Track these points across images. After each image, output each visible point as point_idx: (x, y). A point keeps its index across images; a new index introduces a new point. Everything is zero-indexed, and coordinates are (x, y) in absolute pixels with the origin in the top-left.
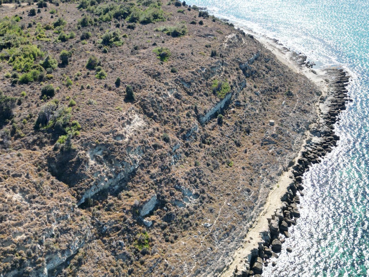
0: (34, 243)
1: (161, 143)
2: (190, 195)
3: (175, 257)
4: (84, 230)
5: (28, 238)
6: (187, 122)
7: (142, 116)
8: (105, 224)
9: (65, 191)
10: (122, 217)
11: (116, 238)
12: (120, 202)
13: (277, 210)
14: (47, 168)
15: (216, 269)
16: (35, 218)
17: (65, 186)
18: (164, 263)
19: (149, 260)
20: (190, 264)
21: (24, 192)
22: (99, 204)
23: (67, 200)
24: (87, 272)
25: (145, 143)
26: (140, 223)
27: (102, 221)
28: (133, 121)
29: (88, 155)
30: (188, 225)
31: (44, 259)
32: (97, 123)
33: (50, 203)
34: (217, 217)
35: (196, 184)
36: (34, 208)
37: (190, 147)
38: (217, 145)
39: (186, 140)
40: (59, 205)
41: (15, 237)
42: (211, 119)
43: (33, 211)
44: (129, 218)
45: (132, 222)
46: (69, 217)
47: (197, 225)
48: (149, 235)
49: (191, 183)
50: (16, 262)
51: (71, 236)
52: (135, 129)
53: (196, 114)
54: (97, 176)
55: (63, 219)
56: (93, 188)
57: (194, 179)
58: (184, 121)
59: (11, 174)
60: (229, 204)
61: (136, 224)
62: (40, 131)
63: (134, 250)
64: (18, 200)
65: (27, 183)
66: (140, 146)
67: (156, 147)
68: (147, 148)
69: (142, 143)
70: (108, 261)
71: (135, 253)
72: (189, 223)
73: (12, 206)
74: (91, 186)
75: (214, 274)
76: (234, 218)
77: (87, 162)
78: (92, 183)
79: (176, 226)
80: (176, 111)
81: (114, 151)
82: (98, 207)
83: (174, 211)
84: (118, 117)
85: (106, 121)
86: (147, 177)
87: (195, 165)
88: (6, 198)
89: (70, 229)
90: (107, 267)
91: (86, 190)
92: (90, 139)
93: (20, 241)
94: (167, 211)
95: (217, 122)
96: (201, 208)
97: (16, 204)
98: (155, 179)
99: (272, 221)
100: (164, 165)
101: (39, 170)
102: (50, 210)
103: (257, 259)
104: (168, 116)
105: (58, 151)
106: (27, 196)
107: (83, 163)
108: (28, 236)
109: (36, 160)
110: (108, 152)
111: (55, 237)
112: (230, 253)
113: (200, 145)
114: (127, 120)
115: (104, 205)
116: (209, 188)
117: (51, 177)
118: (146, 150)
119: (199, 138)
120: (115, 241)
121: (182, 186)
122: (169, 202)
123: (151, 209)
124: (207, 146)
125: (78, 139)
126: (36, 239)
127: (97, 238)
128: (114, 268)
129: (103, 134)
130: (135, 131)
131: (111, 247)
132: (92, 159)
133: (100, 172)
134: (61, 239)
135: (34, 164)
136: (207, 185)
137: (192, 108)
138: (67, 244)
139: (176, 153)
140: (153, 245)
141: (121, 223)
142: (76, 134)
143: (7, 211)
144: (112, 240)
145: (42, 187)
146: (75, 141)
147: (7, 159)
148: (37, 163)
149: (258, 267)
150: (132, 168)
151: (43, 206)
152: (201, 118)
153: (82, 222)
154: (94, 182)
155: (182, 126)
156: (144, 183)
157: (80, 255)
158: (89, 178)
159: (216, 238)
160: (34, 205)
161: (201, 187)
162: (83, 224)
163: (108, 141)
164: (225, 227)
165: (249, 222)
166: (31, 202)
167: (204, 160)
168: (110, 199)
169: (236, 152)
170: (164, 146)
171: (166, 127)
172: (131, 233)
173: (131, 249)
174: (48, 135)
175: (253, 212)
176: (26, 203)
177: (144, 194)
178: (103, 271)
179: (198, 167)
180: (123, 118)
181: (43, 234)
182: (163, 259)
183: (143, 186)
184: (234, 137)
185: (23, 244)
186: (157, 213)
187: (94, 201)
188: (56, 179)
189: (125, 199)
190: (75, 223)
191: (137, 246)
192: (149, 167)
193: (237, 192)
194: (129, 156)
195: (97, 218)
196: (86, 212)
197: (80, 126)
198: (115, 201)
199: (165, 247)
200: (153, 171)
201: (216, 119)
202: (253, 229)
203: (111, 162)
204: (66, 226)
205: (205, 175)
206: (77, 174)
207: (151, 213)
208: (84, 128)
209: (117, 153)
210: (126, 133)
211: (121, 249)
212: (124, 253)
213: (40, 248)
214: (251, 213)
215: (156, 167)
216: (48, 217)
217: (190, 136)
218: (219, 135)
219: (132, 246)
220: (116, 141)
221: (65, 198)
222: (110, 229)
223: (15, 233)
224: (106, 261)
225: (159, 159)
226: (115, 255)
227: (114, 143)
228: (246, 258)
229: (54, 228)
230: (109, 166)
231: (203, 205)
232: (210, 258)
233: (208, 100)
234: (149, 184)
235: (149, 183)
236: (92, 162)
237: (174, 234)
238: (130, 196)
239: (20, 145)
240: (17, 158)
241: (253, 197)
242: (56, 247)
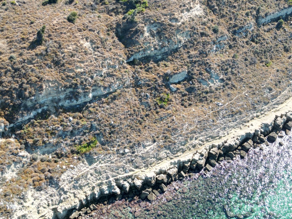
0: (87, 76)
1: (210, 32)
2: (217, 79)
3: (182, 117)
4: (124, 79)
5: (84, 72)
6: (243, 20)
7: (204, 7)
8: (141, 80)
9: (121, 50)
10: (155, 78)
11: (145, 91)
12: (158, 68)
13: (289, 111)
14: (114, 30)
15: (210, 135)
16: (93, 61)
17: (123, 46)
18: (172, 118)
19: (162, 113)
20: (190, 125)
21: (93, 42)
22: (142, 65)
23: (120, 56)
24: (117, 106)
25: (194, 29)
26: (167, 86)
27: (139, 77)
28: (193, 10)
29: (145, 29)
30: (204, 99)
31: (91, 88)
32: (162, 5)
33: (107, 54)
34: (230, 101)
35: (226, 72)
36: (96, 55)
37: (236, 41)
38: (264, 45)
39: (235, 34)
40: (113, 58)
41: (76, 69)
42: (270, 22)
43: (94, 56)
44: (160, 81)
45: (161, 84)
46: (117, 67)
47: (211, 101)
48: (170, 97)
49: (222, 70)
50: (72, 84)
51: (113, 79)
52: (191, 16)
53: (257, 14)
54: (146, 45)
55: (112, 67)
56: (141, 53)
57: (226, 68)
58: (241, 19)
59: (89, 28)
60: (246, 94)
61: (164, 87)
62: (119, 2)
63: (155, 103)
64: (87, 47)
65: (96, 37)
66: (188, 31)
67: (202, 34)
68: (195, 34)
69: (192, 28)
70: (134, 103)
71: (155, 105)
72: (205, 98)
73: (81, 49)
74: (139, 51)
75: (207, 138)
76: (245, 106)
77: (142, 33)
78: (141, 49)
79: (194, 97)
80: (237, 8)
81: (165, 30)
82: (141, 67)
83: (197, 86)
84: (181, 4)
85: (169, 5)
86: (185, 56)
87: (233, 57)
88: (79, 43)
89: (114, 75)
90: (132, 107)
91: (135, 53)
92: (151, 16)
93: (79, 72)
94: (191, 85)
95: (275, 26)
96: (221, 91)
97: (85, 49)
98: (191, 59)
99: (279, 119)
100: (204, 50)
101: (108, 31)
102: (105, 59)
103: (249, 140)
104: (227, 12)
105: (125, 21)
106: (94, 46)
107: (140, 33)
108: (85, 71)
109: (109, 23)
110: (161, 29)
111: (103, 77)
112: (227, 129)
113: (247, 43)
114: (187, 8)
115: (145, 67)
116: (236, 78)
117: (115, 37)
118: (193, 35)
119: (249, 36)
120: (144, 93)
121: (212, 70)
122: (196, 79)
123: (180, 80)
124: (253, 44)
125: (142, 15)
126: (89, 74)
127: (133, 87)
128: (136, 109)
129: (162, 15)
130: (191, 18)
131: (140, 95)
132: (148, 32)
133: (150, 43)
134: (106, 80)
135: (106, 26)
136: (236, 75)
137: (255, 9)
138: (109, 84)
139: (220, 44)
140: (170, 104)
141: (152, 82)
142: (142, 10)
143: (77, 51)
144: (142, 91)
145: (105, 43)
146: (140, 16)
147: (91, 17)
148: (109, 25)
149: (246, 146)
150: (176, 47)
151: (101, 55)
152: (260, 19)
153: (125, 73)
154: (142, 49)
155: (236, 22)
156: (181, 60)
157: (116, 93)
158: (140, 45)
159: (221, 115)
160: (96, 53)
161: (230, 75)
162: (125, 75)
163: (163, 21)
164: (233, 110)
165: (257, 112)
166: (95, 50)
167: (244, 55)
168: (151, 64)
169: (280, 56)
170: (210, 35)
171: (222, 20)
172: (157, 91)
173: (153, 101)
174: (124, 6)
175: (266, 107)
176: (92, 50)
177: (178, 68)
178: (128, 108)
179: (235, 59)
180: (184, 6)
181: (95, 73)
182: (173, 115)
183: (179, 61)
184: (286, 42)
185: (80, 74)
186: (184, 84)
187: (139, 62)
188: (118, 39)
189: (162, 67)
190: (120, 72)
191: (158, 101)
192: (190, 49)
193: (260, 88)
194: (176, 36)
195: (137, 74)
196: (130, 68)
197: (147, 5)
198: (154, 66)
199: (178, 108)
200: (192, 53)
201: (276, 23)
202: (259, 119)
203: (160, 38)
204: (112, 72)
205: (238, 67)
206: (133, 40)
207: (179, 83)
208: (150, 7)
209: (167, 32)
210: (181, 18)
211: (146, 99)
212: (147, 102)
213: (90, 81)
214: (263, 107)
215: (196, 50)
216: (102, 63)
217: (240, 33)
218: (271, 38)
219: (155, 100)
220: (170, 22)
221: (119, 54)
222: (144, 84)
223: (77, 67)
224: (133, 103)
225: (202, 45)
226: (141, 101)
227: (168, 23)
228: (239, 136)
229: (104, 71)
230: (158, 40)
231: (224, 89)
232: (208, 127)
233: (275, 4)
234: (184, 62)
235: (186, 61)
236: (147, 34)
237: (190, 102)
238: (166, 66)
239: (103, 10)
240: (97, 18)
241: (272, 96)
242: (101, 84)
